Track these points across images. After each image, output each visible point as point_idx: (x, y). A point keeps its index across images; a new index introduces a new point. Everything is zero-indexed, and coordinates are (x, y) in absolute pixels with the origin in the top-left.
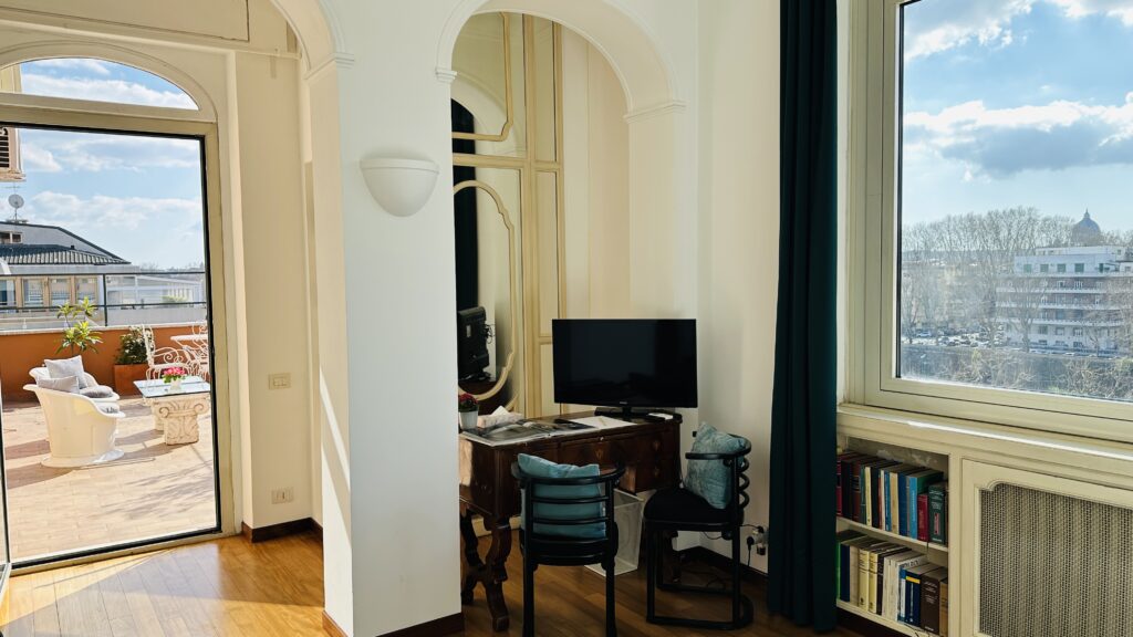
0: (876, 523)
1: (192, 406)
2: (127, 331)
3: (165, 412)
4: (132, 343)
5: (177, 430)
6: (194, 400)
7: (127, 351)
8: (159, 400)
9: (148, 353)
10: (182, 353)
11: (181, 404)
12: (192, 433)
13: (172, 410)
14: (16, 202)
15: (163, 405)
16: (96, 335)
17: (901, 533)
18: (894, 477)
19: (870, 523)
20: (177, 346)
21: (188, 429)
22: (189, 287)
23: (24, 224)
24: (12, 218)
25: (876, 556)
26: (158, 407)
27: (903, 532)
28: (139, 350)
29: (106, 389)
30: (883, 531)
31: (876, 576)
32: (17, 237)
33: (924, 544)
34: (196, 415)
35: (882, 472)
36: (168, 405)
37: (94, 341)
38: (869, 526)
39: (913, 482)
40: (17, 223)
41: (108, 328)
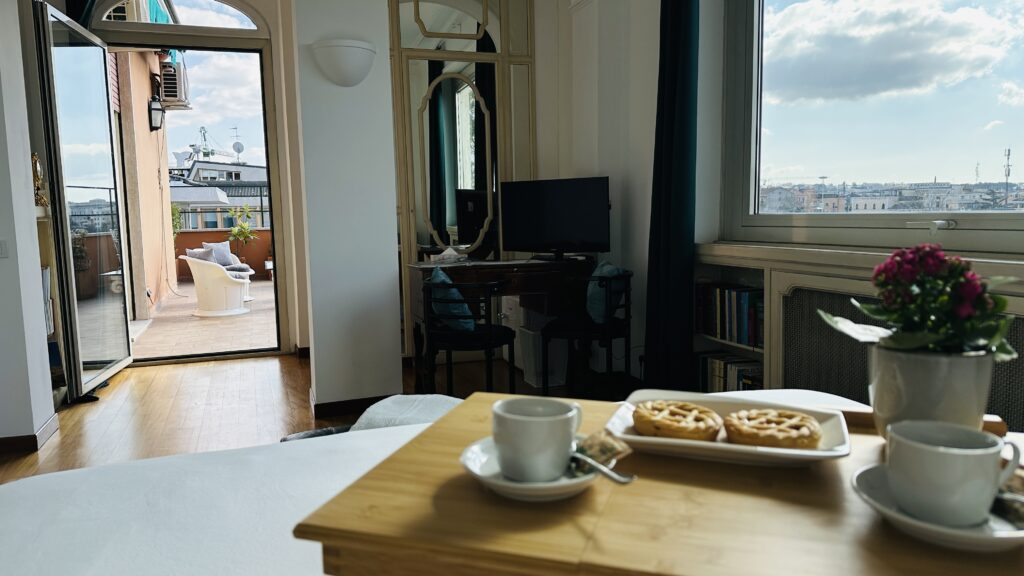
0: (723, 337)
14: (238, 148)
17: (738, 342)
18: (734, 294)
19: (719, 336)
23: (244, 165)
24: (235, 161)
25: (722, 363)
27: (739, 341)
29: (245, 266)
30: (727, 342)
31: (722, 380)
32: (238, 176)
33: (751, 348)
35: (727, 291)
38: (718, 339)
39: (746, 296)
40: (238, 165)
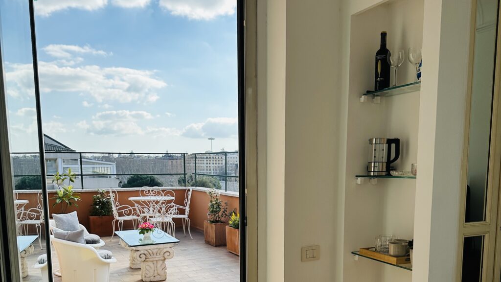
1: (162, 253)
2: (96, 193)
3: (143, 257)
4: (100, 201)
5: (152, 271)
6: (164, 248)
7: (97, 207)
8: (139, 248)
9: (114, 208)
10: (135, 210)
11: (155, 251)
12: (162, 273)
13: (148, 256)
15: (142, 252)
16: (76, 195)
20: (133, 205)
21: (160, 271)
22: (108, 166)
26: (139, 253)
28: (106, 206)
29: (95, 237)
34: (165, 260)
36: (146, 252)
37: (76, 199)
41: (84, 190)
